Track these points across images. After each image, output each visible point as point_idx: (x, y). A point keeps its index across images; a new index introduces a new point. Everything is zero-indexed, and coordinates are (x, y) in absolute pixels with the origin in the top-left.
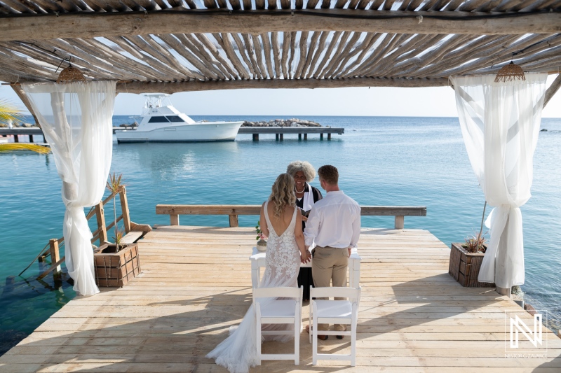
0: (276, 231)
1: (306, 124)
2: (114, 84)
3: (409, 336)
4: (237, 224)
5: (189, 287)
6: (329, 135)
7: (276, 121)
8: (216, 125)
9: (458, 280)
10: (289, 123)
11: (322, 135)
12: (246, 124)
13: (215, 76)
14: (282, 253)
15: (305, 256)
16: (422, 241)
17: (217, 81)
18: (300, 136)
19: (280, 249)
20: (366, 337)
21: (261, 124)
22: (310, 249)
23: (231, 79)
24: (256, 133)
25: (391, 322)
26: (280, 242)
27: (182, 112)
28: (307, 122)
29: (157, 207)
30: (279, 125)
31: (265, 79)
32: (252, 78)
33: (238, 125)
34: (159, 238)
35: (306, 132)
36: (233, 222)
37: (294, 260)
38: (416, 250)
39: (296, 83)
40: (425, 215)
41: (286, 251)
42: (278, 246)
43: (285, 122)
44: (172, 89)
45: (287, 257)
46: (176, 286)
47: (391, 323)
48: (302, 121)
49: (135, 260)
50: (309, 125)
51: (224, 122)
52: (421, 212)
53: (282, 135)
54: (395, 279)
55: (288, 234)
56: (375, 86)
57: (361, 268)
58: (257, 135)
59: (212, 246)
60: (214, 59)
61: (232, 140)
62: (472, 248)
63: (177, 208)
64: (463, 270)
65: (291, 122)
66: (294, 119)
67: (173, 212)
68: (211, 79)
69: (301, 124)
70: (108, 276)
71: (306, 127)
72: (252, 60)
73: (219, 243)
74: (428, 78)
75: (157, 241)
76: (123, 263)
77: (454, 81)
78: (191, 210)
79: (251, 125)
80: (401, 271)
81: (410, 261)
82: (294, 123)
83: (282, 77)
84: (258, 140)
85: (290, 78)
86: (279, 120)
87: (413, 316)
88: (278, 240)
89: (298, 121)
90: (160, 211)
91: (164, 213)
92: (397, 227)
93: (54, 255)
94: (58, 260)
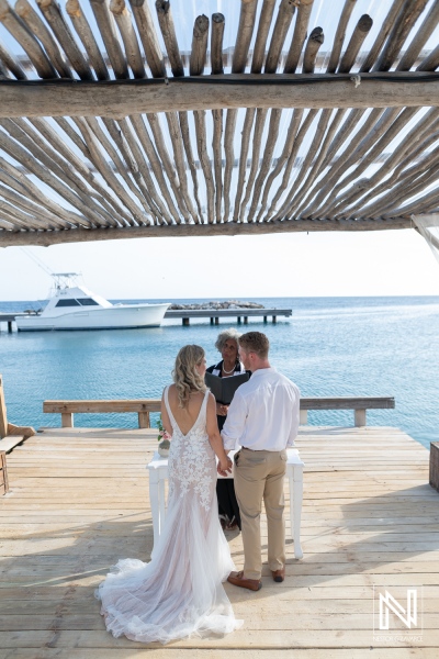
0: (181, 428)
1: (247, 307)
3: (378, 580)
5: (71, 511)
6: (274, 318)
7: (211, 304)
10: (226, 304)
11: (265, 318)
12: (174, 307)
13: (102, 220)
14: (187, 460)
15: (223, 465)
16: (391, 442)
17: (107, 228)
18: (239, 319)
19: (185, 453)
20: (315, 583)
21: (193, 307)
22: (231, 455)
23: (125, 225)
24: (186, 317)
25: (351, 557)
26: (186, 443)
28: (248, 304)
29: (46, 404)
30: (214, 307)
31: (170, 223)
32: (152, 223)
33: (164, 308)
34: (43, 444)
35: (247, 315)
36: (143, 422)
37: (206, 470)
39: (209, 228)
40: (393, 407)
41: (193, 457)
42: (183, 449)
43: (222, 304)
44: (47, 240)
45: (194, 467)
46: (53, 510)
47: (351, 561)
48: (242, 303)
50: (250, 307)
51: (146, 305)
52: (387, 403)
53: (217, 319)
54: (356, 494)
55: (197, 432)
56: (315, 230)
57: (304, 480)
58: (188, 319)
59: (112, 453)
60: (90, 188)
61: (157, 326)
63: (70, 404)
65: (229, 304)
66: (232, 302)
67: (65, 410)
68: (99, 226)
69: (241, 306)
71: (247, 309)
72: (141, 187)
73: (121, 450)
74: (383, 218)
75: (41, 449)
78: (88, 407)
79: (181, 309)
80: (365, 483)
81: (375, 467)
82: (233, 305)
83: (192, 222)
84: (188, 324)
85: (203, 222)
86: (215, 302)
87: (383, 548)
88: (184, 441)
89: (237, 303)
90: (49, 408)
91: (54, 411)
92: (359, 424)
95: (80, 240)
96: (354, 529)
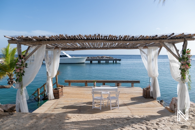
1: (108, 58)
2: (61, 49)
4: (87, 85)
6: (116, 61)
7: (98, 57)
8: (78, 58)
9: (144, 97)
11: (113, 62)
12: (88, 58)
17: (84, 48)
18: (106, 62)
21: (93, 58)
24: (91, 61)
27: (67, 54)
28: (109, 57)
29: (65, 81)
30: (99, 58)
32: (92, 47)
33: (86, 58)
36: (86, 85)
38: (136, 91)
39: (102, 48)
40: (139, 83)
43: (101, 57)
44: (74, 50)
48: (107, 57)
49: (62, 92)
50: (110, 58)
51: (81, 57)
53: (100, 61)
54: (128, 97)
61: (83, 63)
62: (148, 89)
63: (70, 81)
64: (145, 95)
65: (103, 57)
66: (104, 56)
69: (107, 58)
70: (57, 95)
71: (108, 59)
76: (60, 92)
77: (139, 48)
78: (74, 82)
79: (90, 58)
80: (130, 96)
81: (133, 93)
83: (99, 47)
86: (99, 56)
89: (106, 57)
90: (66, 81)
91: (67, 82)
92: (132, 86)
93: (38, 92)
94: (39, 94)
95: (80, 50)
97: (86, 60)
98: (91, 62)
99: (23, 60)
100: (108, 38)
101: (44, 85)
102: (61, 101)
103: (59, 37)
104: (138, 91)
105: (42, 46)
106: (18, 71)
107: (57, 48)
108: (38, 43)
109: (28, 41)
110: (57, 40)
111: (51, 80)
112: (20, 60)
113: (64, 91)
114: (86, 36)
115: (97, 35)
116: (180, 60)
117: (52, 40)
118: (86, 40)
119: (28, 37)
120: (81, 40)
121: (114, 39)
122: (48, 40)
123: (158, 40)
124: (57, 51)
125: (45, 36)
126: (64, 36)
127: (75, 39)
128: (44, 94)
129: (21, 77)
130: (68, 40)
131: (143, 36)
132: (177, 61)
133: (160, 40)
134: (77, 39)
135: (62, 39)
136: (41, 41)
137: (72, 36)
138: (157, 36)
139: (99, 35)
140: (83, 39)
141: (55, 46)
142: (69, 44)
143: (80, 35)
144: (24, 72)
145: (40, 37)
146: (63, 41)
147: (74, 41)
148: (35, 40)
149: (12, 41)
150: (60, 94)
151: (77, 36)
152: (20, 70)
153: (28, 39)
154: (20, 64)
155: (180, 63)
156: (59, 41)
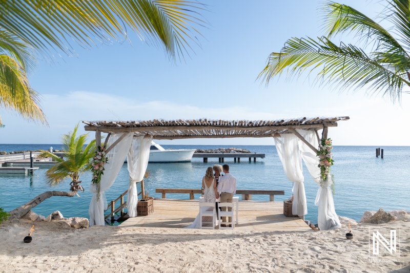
1: (240, 151)
4: (193, 198)
5: (174, 216)
6: (255, 159)
7: (220, 149)
8: (178, 152)
9: (285, 215)
10: (228, 150)
11: (250, 159)
12: (198, 151)
14: (209, 194)
18: (235, 159)
19: (208, 192)
21: (209, 151)
26: (209, 190)
27: (156, 143)
28: (241, 150)
29: (157, 189)
30: (221, 152)
33: (193, 152)
35: (240, 156)
37: (214, 197)
40: (284, 195)
41: (211, 193)
43: (226, 150)
44: (172, 138)
45: (211, 196)
48: (238, 149)
49: (152, 206)
50: (243, 152)
51: (183, 150)
52: (282, 193)
53: (223, 159)
55: (211, 187)
58: (207, 158)
61: (188, 162)
62: (291, 202)
63: (165, 190)
65: (230, 150)
66: (232, 148)
67: (163, 192)
68: (186, 136)
69: (237, 151)
70: (142, 210)
71: (240, 153)
76: (148, 205)
79: (203, 152)
82: (232, 151)
84: (207, 162)
86: (222, 148)
89: (235, 149)
90: (158, 191)
91: (159, 193)
92: (271, 200)
93: (112, 208)
94: (114, 210)
96: (257, 220)
97: (194, 156)
98: (205, 160)
99: (103, 153)
100: (218, 123)
101: (121, 196)
102: (150, 218)
103: (153, 123)
104: (277, 207)
105: (128, 134)
106: (97, 168)
107: (147, 136)
108: (124, 130)
109: (111, 127)
110: (149, 126)
111: (135, 185)
112: (100, 153)
113: (154, 206)
114: (188, 121)
115: (203, 120)
116: (318, 153)
117: (143, 126)
118: (188, 126)
119: (112, 122)
120: (182, 127)
121: (227, 125)
122: (138, 126)
123: (287, 126)
124: (147, 139)
125: (134, 122)
126: (160, 121)
127: (173, 125)
128: (120, 211)
129: (100, 176)
130: (164, 126)
131: (264, 122)
132: (315, 154)
133: (290, 126)
134: (177, 125)
135: (156, 125)
136: (127, 127)
137: (170, 121)
138: (283, 121)
139: (206, 120)
140: (185, 126)
141: (145, 133)
142: (166, 132)
143: (180, 121)
144: (104, 169)
145: (128, 122)
146: (158, 127)
147: (172, 127)
148: (120, 126)
149: (90, 127)
150: (149, 208)
151: (177, 121)
152: (100, 166)
153: (112, 125)
154: (100, 158)
155: (318, 158)
156: (152, 127)
